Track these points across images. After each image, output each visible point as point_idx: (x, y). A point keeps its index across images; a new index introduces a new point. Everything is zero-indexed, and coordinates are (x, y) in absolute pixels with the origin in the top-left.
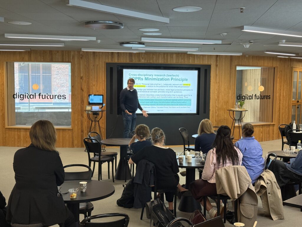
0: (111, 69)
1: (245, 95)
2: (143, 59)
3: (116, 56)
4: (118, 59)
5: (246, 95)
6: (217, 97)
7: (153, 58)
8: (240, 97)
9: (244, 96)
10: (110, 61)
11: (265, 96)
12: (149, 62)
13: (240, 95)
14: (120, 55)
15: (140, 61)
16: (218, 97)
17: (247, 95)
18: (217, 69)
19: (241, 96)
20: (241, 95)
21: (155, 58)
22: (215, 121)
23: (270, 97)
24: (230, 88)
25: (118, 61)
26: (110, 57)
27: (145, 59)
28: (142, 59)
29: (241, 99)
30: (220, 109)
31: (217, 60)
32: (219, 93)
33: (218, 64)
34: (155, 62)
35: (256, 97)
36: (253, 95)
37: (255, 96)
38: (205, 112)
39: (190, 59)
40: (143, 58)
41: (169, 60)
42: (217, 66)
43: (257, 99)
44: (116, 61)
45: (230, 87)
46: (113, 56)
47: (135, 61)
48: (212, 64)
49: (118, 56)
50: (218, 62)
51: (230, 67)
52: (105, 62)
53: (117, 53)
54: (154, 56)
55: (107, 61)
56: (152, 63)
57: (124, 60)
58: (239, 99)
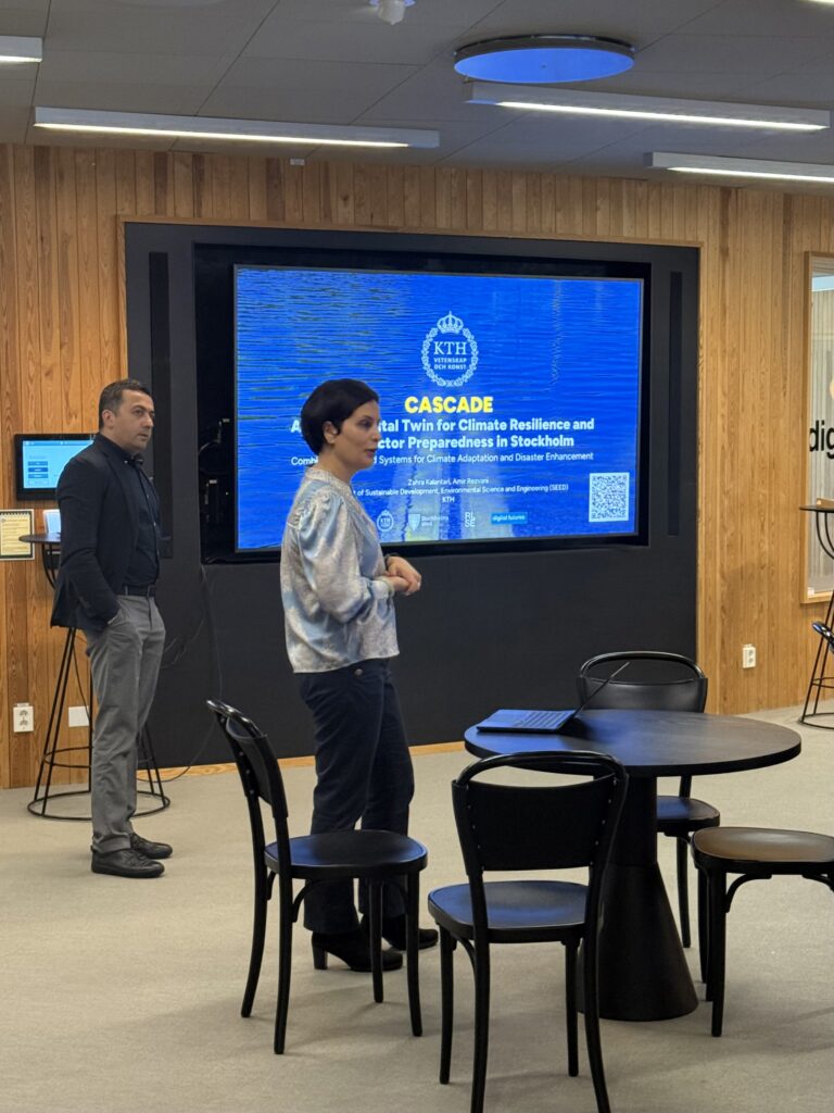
0: (159, 266)
2: (346, 205)
3: (181, 173)
4: (197, 203)
6: (726, 438)
7: (405, 198)
8: (816, 432)
10: (145, 211)
12: (378, 221)
13: (817, 422)
14: (207, 176)
15: (327, 214)
16: (733, 437)
18: (728, 273)
19: (823, 430)
20: (823, 423)
21: (412, 202)
24: (784, 387)
25: (200, 216)
26: (145, 183)
27: (358, 206)
28: (341, 202)
29: (823, 449)
30: (743, 505)
31: (727, 218)
33: (730, 244)
34: (415, 224)
38: (674, 528)
39: (597, 209)
40: (346, 199)
41: (489, 214)
42: (724, 252)
44: (180, 210)
45: (785, 379)
46: (166, 177)
47: (301, 215)
48: (706, 245)
49: (198, 179)
50: (731, 231)
51: (784, 264)
52: (116, 217)
53: (190, 160)
54: (407, 185)
55: (127, 213)
56: (399, 231)
57: (235, 208)
58: (816, 447)
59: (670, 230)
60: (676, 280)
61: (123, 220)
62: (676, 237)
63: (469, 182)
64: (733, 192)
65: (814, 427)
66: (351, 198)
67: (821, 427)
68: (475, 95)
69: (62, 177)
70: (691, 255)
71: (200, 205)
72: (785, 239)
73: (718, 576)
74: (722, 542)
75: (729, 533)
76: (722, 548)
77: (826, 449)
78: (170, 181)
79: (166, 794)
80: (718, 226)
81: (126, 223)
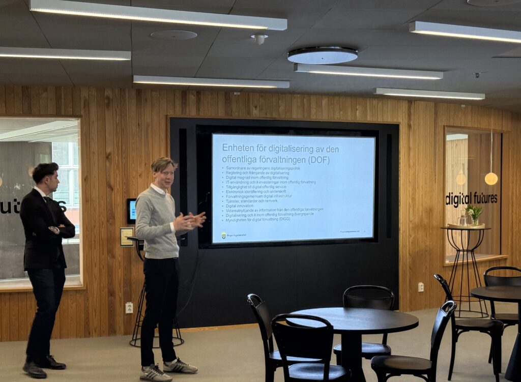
0: (183, 134)
1: (459, 195)
2: (256, 109)
3: (192, 98)
4: (198, 110)
5: (460, 193)
6: (411, 201)
7: (279, 107)
8: (449, 197)
9: (458, 197)
10: (177, 113)
11: (489, 196)
12: (269, 116)
13: (450, 193)
14: (202, 99)
15: (249, 113)
16: (414, 199)
17: (462, 194)
18: (411, 134)
19: (452, 196)
20: (452, 193)
21: (282, 109)
22: (410, 255)
23: (496, 199)
24: (435, 179)
25: (199, 114)
26: (178, 103)
27: (261, 110)
28: (254, 108)
29: (452, 204)
30: (418, 226)
31: (410, 113)
32: (414, 189)
33: (412, 123)
34: (283, 116)
35: (476, 198)
36: (471, 193)
37: (475, 196)
38: (389, 236)
39: (357, 110)
40: (256, 107)
41: (313, 111)
42: (409, 126)
43: (478, 203)
44: (192, 112)
45: (435, 176)
46: (186, 100)
47: (238, 113)
48: (402, 123)
49: (199, 101)
50: (412, 117)
51: (435, 130)
52: (167, 116)
53: (195, 94)
54: (280, 101)
55: (171, 114)
56: (277, 119)
57: (213, 111)
58: (449, 203)
59: (387, 118)
60: (389, 137)
61: (169, 117)
62: (389, 121)
63: (305, 100)
64: (413, 102)
65: (448, 195)
66: (258, 107)
67: (451, 195)
68: (298, 69)
69: (146, 100)
70: (395, 128)
71: (199, 110)
72: (435, 120)
73: (408, 254)
74: (409, 241)
75: (412, 237)
76: (410, 244)
77: (454, 204)
78: (187, 101)
79: (182, 338)
80: (407, 116)
81: (171, 118)
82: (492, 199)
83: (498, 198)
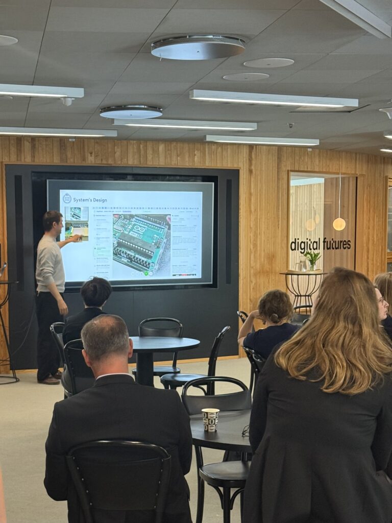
0: (18, 179)
1: (306, 241)
2: (91, 156)
3: (27, 145)
4: (33, 156)
5: (307, 239)
6: (252, 246)
7: (115, 153)
8: (295, 243)
9: (304, 243)
10: (13, 160)
11: (341, 242)
12: (104, 162)
13: (295, 239)
14: (37, 146)
15: (84, 160)
16: (255, 245)
17: (310, 240)
18: (252, 179)
19: (298, 242)
20: (298, 239)
21: (118, 154)
22: (250, 300)
23: (349, 245)
24: (279, 225)
25: (34, 161)
26: (13, 150)
27: (96, 156)
28: (89, 155)
29: (298, 249)
30: (259, 272)
31: (252, 158)
32: (256, 235)
33: (253, 168)
34: (119, 162)
35: (326, 244)
36: (319, 239)
37: (324, 242)
38: (228, 281)
39: (195, 155)
40: (91, 153)
41: (150, 157)
42: (251, 171)
43: (328, 249)
44: (27, 159)
45: (279, 221)
46: (21, 147)
47: (73, 160)
48: (242, 168)
49: (33, 147)
50: (253, 162)
51: (278, 175)
52: (2, 162)
53: (30, 140)
54: (116, 147)
55: (6, 161)
56: (113, 165)
57: (47, 159)
58: (295, 249)
59: (227, 163)
60: (229, 182)
61: (4, 163)
62: (229, 166)
63: (141, 146)
64: (255, 147)
65: (294, 241)
66: (94, 153)
67: (297, 241)
70: (235, 173)
71: (34, 157)
72: (278, 165)
73: (248, 300)
74: (250, 287)
75: (253, 284)
76: (250, 289)
77: (300, 250)
78: (22, 149)
80: (248, 161)
81: (6, 165)
82: (344, 245)
83: (352, 244)
